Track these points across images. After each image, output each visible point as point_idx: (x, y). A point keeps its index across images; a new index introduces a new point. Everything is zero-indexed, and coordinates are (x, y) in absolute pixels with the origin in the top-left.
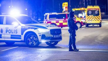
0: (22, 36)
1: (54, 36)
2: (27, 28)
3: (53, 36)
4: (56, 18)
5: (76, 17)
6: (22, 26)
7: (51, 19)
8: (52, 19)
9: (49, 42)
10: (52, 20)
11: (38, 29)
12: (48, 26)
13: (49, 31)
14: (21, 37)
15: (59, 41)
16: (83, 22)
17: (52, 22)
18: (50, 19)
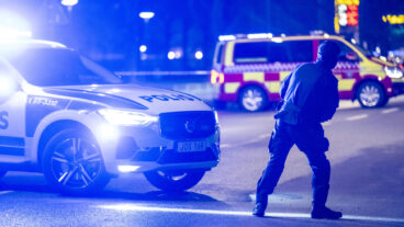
0: (27, 139)
1: (180, 145)
2: (54, 104)
3: (176, 145)
4: (264, 60)
5: (361, 55)
6: (29, 96)
7: (244, 64)
8: (248, 63)
9: (161, 173)
10: (247, 67)
11: (101, 111)
12: (149, 99)
13: (156, 119)
14: (26, 147)
15: (209, 169)
16: (393, 81)
17: (248, 77)
18: (236, 63)
